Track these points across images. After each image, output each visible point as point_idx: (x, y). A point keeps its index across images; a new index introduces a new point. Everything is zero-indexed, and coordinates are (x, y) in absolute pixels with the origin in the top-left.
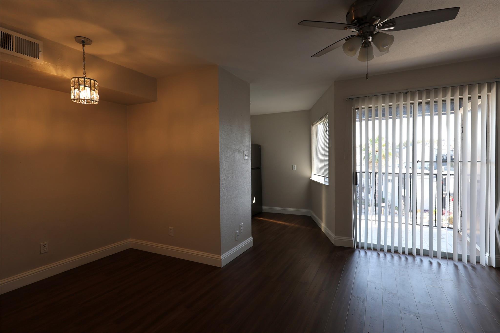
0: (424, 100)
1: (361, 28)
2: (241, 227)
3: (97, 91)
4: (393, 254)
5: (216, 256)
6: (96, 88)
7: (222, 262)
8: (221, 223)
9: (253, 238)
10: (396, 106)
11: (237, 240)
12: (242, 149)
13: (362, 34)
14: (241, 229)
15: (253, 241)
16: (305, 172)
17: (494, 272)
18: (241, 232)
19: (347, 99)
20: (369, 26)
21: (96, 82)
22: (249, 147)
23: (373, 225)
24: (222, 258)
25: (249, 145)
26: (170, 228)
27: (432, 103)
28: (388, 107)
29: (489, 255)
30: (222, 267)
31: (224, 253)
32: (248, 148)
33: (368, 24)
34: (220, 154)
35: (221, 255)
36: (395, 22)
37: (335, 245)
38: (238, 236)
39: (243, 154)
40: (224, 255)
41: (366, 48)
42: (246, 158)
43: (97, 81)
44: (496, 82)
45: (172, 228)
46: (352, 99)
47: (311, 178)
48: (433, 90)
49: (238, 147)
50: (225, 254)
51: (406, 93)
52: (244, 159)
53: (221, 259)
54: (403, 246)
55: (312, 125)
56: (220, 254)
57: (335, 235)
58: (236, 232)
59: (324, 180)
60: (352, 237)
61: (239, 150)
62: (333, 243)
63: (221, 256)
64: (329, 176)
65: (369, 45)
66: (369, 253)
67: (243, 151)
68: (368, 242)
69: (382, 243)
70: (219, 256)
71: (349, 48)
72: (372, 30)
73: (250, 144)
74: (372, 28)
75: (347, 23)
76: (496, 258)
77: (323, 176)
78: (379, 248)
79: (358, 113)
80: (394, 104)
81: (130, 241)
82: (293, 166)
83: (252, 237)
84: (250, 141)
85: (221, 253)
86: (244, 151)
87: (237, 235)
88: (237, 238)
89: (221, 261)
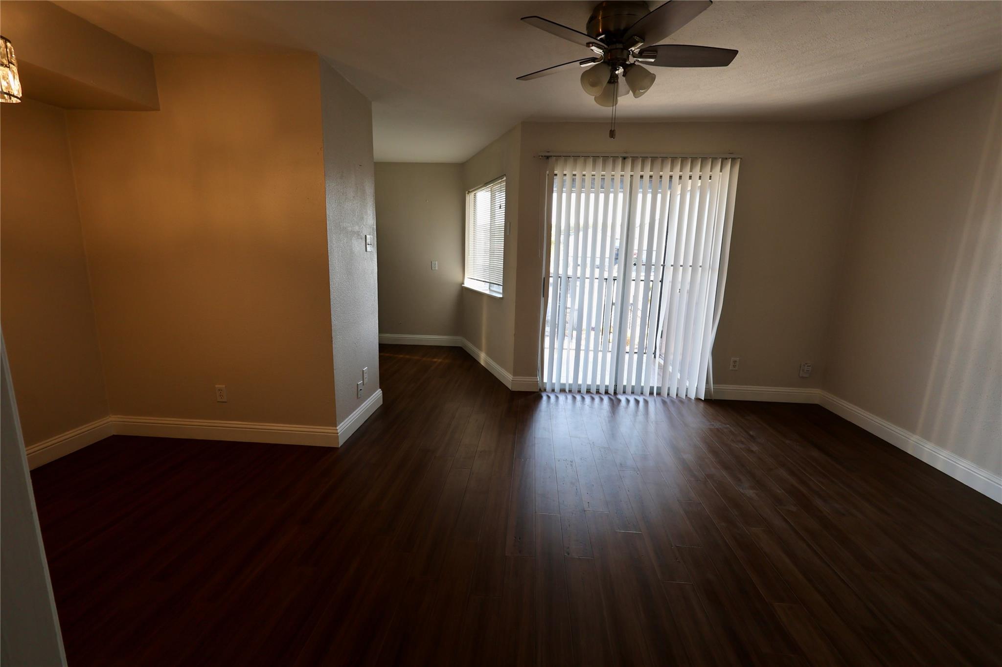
0: (647, 173)
1: (610, 51)
2: (365, 375)
3: (15, 69)
4: (593, 396)
5: (328, 430)
6: (14, 61)
7: (339, 438)
8: (335, 371)
9: (381, 391)
10: (611, 177)
11: (359, 397)
12: (362, 232)
13: (609, 60)
14: (364, 377)
15: (382, 397)
16: (452, 273)
17: (702, 405)
18: (365, 383)
19: (540, 157)
20: (622, 49)
21: (9, 44)
22: (373, 228)
23: (569, 355)
24: (338, 431)
25: (373, 225)
26: (217, 386)
27: (656, 178)
28: (601, 177)
29: (697, 386)
30: (340, 446)
31: (341, 422)
32: (372, 231)
33: (620, 46)
34: (328, 241)
35: (336, 427)
36: (657, 52)
37: (513, 390)
38: (361, 390)
39: (364, 242)
40: (341, 425)
41: (613, 84)
42: (369, 248)
43: (10, 42)
44: (732, 158)
45: (224, 386)
46: (548, 157)
47: (464, 284)
48: (670, 159)
49: (356, 228)
50: (343, 423)
51: (624, 158)
52: (366, 251)
53: (338, 433)
54: (598, 383)
55: (467, 192)
56: (335, 425)
57: (514, 375)
58: (358, 384)
59: (489, 288)
60: (537, 376)
61: (358, 234)
62: (509, 387)
63: (338, 428)
64: (503, 283)
65: (616, 81)
66: (562, 397)
67: (364, 236)
68: (561, 382)
69: (580, 382)
70: (334, 428)
71: (591, 80)
72: (625, 57)
73: (375, 222)
74: (625, 52)
75: (587, 33)
76: (706, 388)
77: (488, 281)
78: (575, 389)
79: (557, 181)
80: (608, 173)
81: (111, 421)
82: (432, 262)
83: (380, 389)
84: (374, 218)
85: (337, 423)
86: (366, 236)
87: (359, 390)
88: (359, 394)
89: (338, 436)
